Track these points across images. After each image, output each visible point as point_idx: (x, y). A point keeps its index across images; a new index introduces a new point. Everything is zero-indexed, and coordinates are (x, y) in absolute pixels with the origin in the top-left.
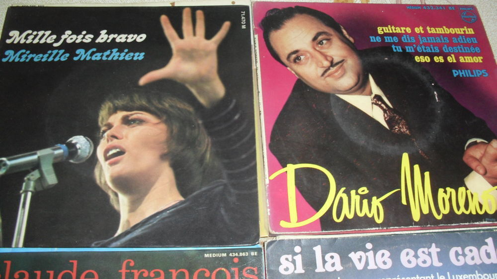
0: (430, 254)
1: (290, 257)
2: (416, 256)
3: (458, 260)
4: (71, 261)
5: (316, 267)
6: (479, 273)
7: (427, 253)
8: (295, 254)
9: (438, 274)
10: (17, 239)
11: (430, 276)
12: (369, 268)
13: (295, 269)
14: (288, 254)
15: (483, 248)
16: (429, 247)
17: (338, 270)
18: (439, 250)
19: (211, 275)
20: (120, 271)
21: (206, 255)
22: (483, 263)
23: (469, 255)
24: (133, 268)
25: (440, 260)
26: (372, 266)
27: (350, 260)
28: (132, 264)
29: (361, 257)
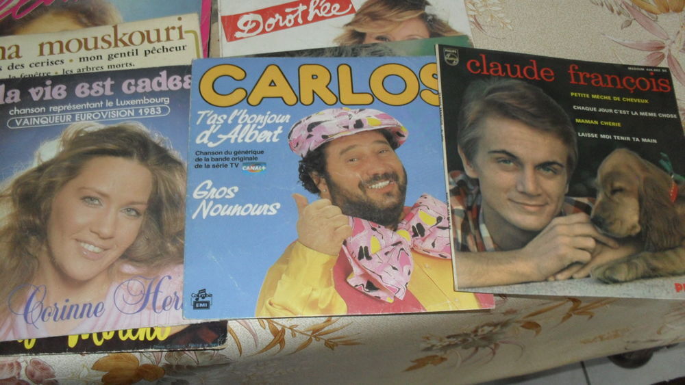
0: (104, 86)
3: (130, 90)
6: (146, 98)
7: (101, 85)
9: (107, 101)
11: (100, 102)
12: (45, 99)
15: (155, 80)
16: (105, 81)
17: (16, 102)
18: (113, 82)
22: (153, 91)
23: (141, 85)
25: (112, 90)
26: (47, 97)
27: (29, 94)
28: (576, 68)
29: (39, 91)
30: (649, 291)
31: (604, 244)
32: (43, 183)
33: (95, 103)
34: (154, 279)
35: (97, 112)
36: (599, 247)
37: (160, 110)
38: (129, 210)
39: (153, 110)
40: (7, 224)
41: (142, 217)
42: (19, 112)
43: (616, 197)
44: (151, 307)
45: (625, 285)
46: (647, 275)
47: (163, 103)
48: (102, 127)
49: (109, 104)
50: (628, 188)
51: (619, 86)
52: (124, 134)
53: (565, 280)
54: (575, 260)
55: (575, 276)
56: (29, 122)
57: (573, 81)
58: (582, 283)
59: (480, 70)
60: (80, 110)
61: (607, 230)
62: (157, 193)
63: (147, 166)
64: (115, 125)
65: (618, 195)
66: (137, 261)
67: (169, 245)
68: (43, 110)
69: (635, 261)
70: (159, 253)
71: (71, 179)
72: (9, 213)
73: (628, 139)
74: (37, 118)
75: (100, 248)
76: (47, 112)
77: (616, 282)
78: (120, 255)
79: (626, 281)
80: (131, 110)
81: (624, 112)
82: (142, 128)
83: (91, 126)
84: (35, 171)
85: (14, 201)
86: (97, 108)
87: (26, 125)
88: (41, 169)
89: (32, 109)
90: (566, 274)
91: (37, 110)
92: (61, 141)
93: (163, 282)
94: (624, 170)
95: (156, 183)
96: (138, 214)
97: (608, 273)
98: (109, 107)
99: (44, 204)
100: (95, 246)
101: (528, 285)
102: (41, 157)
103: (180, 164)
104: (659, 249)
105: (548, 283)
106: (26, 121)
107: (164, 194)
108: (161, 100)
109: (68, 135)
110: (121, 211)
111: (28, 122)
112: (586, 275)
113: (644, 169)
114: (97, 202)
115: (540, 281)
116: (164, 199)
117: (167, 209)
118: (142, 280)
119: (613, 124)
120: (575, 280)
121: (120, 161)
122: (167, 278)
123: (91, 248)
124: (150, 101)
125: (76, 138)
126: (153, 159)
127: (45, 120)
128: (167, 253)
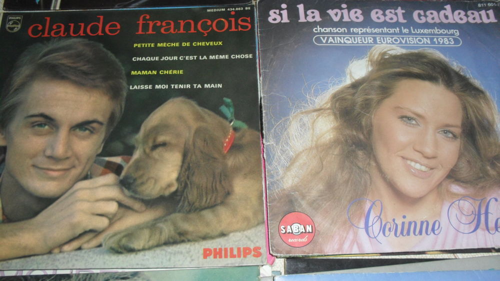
0: (396, 14)
1: (277, 11)
2: (384, 15)
3: (421, 19)
4: (98, 17)
5: (299, 18)
6: (437, 29)
7: (394, 13)
8: (281, 9)
9: (402, 28)
10: (54, 3)
11: (396, 28)
12: (344, 20)
13: (282, 19)
14: (276, 9)
15: (442, 12)
16: (396, 9)
17: (317, 21)
18: (404, 11)
19: (212, 23)
20: (138, 22)
21: (208, 11)
22: (442, 22)
23: (430, 16)
24: (149, 20)
25: (404, 18)
26: (346, 19)
27: (328, 14)
28: (148, 17)
29: (337, 13)
30: (170, 260)
31: (128, 208)
32: (359, 99)
33: (392, 28)
34: (482, 200)
35: (395, 37)
36: (122, 210)
37: (452, 40)
38: (446, 132)
39: (446, 40)
40: (332, 136)
41: (459, 140)
42: (323, 30)
43: (156, 154)
44: (485, 227)
45: (142, 253)
46: (171, 240)
47: (453, 35)
48: (404, 51)
49: (406, 31)
50: (174, 141)
51: (192, 31)
52: (425, 60)
53: (71, 251)
54: (90, 227)
55: (85, 246)
56: (334, 40)
57: (140, 32)
58: (91, 253)
59: (41, 33)
60: (379, 34)
61: (135, 192)
62: (468, 118)
63: (454, 92)
64: (416, 51)
65: (160, 149)
66: (463, 182)
67: (489, 168)
68: (344, 30)
69: (161, 225)
70: (481, 175)
71: (385, 98)
72: (332, 126)
73: (188, 86)
74: (340, 37)
75: (427, 167)
76: (349, 33)
77: (131, 251)
78: (446, 176)
79: (144, 249)
80: (427, 38)
81: (191, 58)
82: (439, 55)
83: (393, 50)
84: (349, 87)
85: (335, 114)
86: (395, 34)
87: (331, 43)
88: (355, 86)
89: (334, 29)
90: (75, 244)
91: (339, 30)
92: (369, 61)
93: (490, 204)
94: (173, 121)
95: (465, 109)
96: (455, 136)
97: (124, 241)
98: (405, 34)
99: (364, 120)
100: (422, 165)
101: (28, 259)
102: (353, 75)
103: (482, 92)
104: (195, 209)
105: (51, 256)
106: (331, 40)
107: (474, 120)
108: (452, 31)
109: (374, 56)
110: (438, 132)
111: (332, 41)
112: (98, 244)
113: (199, 118)
114: (414, 122)
115: (43, 254)
116: (475, 124)
117: (480, 134)
118: (471, 201)
119: (175, 72)
120: (83, 251)
121: (427, 84)
122: (493, 200)
123: (418, 166)
124: (441, 31)
125: (381, 59)
126: (457, 85)
127: (347, 39)
128: (488, 175)
